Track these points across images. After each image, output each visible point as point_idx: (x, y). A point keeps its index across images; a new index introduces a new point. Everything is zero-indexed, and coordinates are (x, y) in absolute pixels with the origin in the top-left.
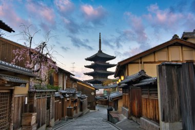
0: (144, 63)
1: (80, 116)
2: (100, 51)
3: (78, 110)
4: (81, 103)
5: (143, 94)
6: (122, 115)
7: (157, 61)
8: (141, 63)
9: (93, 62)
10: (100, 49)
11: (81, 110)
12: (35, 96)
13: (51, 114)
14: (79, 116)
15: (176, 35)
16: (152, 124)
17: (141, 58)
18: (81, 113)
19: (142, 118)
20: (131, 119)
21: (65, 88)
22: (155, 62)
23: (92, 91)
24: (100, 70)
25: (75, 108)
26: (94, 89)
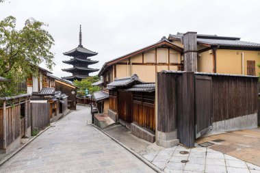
0: (133, 64)
1: (60, 118)
2: (81, 46)
3: (58, 111)
4: (61, 104)
5: (134, 99)
6: (109, 118)
7: (145, 62)
8: (129, 64)
9: (72, 57)
10: (80, 44)
11: (61, 111)
12: (5, 104)
13: (26, 123)
15: (164, 37)
16: (145, 131)
17: (129, 59)
18: (61, 115)
19: (133, 124)
20: (119, 123)
21: (41, 88)
22: (143, 64)
23: (73, 89)
24: (80, 66)
25: (54, 110)
26: (74, 87)
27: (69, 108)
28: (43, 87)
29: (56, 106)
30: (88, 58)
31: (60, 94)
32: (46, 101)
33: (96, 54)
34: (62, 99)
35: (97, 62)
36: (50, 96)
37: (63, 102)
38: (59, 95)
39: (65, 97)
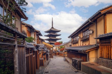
2: (52, 28)
9: (49, 33)
18: (47, 61)
24: (52, 37)
26: (52, 46)
27: (50, 57)
30: (56, 33)
33: (60, 31)
34: (47, 52)
35: (61, 35)
37: (48, 54)
38: (46, 49)
39: (49, 51)
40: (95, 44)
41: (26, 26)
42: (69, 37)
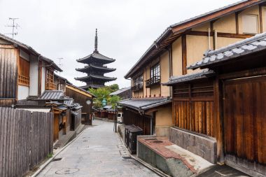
0: (220, 35)
2: (96, 52)
3: (68, 128)
4: (73, 117)
7: (240, 32)
8: (213, 34)
9: (86, 65)
10: (96, 50)
11: (73, 128)
14: (69, 141)
17: (212, 23)
18: (73, 132)
21: (43, 90)
22: (237, 36)
23: (88, 99)
24: (95, 74)
25: (62, 126)
26: (90, 96)
27: (83, 123)
28: (46, 89)
29: (66, 120)
30: (105, 65)
31: (72, 102)
32: (47, 111)
33: (113, 61)
34: (74, 110)
35: (115, 70)
36: (56, 103)
37: (76, 113)
39: (79, 107)
40: (168, 97)
41: (16, 48)
42: (126, 77)
